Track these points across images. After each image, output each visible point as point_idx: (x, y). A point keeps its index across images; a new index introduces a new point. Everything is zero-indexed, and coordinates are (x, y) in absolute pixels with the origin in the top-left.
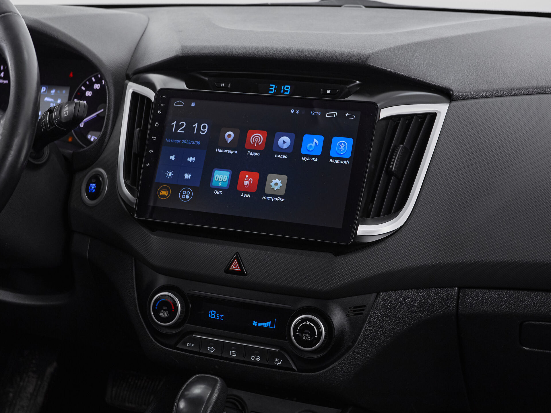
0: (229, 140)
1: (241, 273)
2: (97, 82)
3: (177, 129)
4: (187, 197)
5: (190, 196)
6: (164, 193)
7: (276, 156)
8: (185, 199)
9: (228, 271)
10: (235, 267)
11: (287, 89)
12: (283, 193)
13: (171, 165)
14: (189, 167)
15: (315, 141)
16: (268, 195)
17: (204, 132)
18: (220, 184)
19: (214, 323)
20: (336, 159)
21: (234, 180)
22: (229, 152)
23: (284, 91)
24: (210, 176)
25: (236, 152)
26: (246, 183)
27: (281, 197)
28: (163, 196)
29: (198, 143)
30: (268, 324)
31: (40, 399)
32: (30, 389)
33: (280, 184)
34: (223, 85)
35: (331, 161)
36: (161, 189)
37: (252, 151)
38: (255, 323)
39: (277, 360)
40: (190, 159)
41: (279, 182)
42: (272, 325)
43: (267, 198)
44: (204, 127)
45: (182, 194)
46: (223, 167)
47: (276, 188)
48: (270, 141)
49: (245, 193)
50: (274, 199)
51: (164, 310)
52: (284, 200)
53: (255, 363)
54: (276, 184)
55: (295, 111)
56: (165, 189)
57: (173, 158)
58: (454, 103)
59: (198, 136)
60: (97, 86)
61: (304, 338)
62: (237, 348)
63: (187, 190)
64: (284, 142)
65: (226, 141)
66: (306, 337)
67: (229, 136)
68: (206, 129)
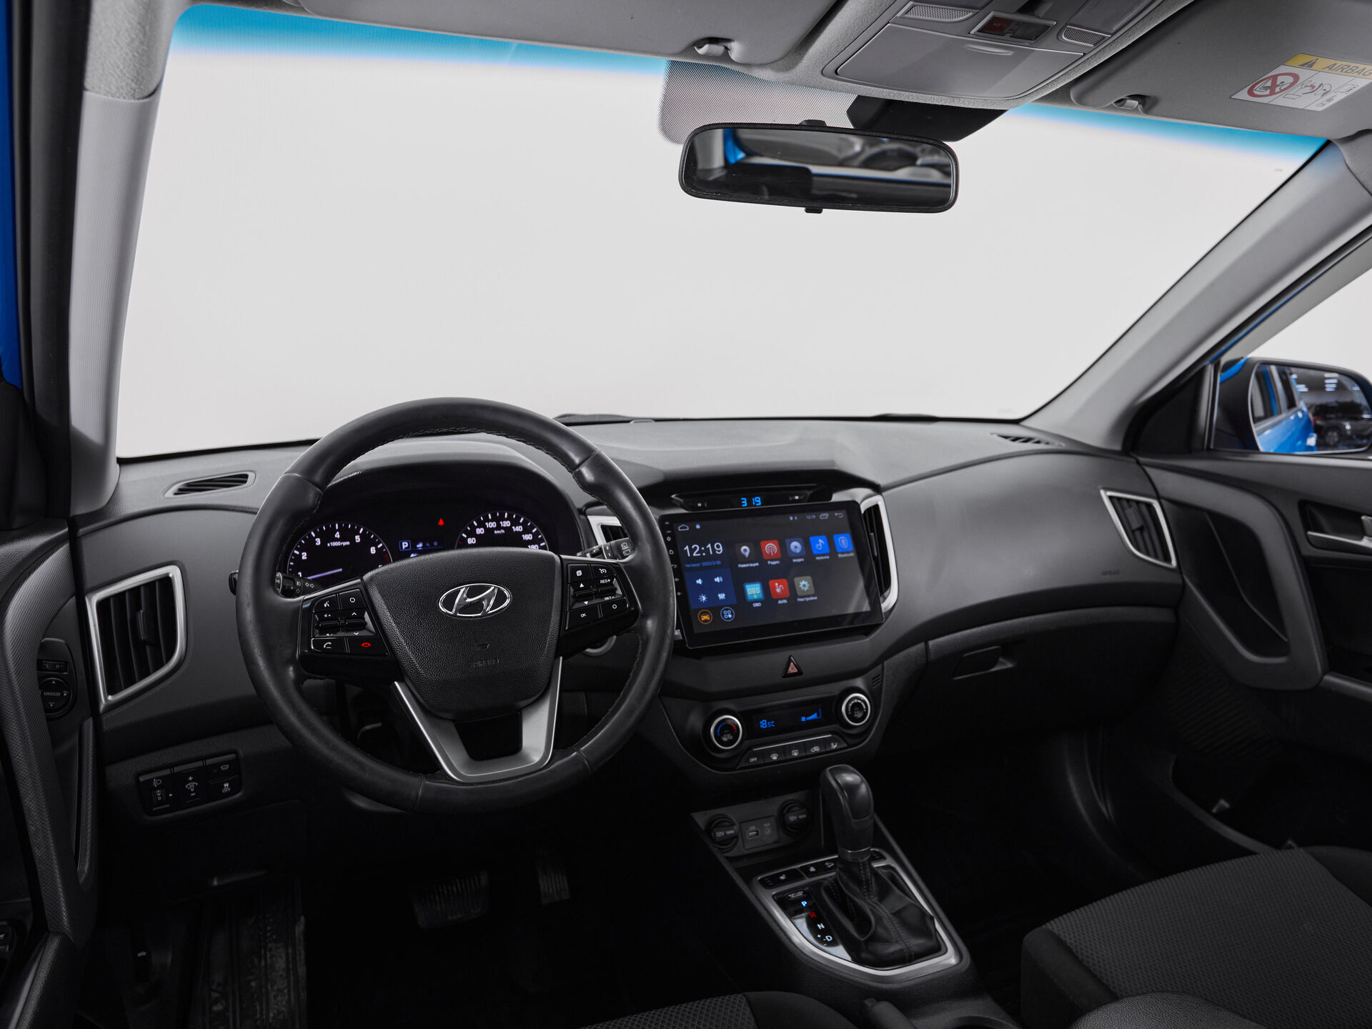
0: (747, 554)
1: (800, 673)
2: (479, 526)
3: (691, 553)
4: (730, 616)
5: (732, 614)
6: (705, 617)
7: (794, 561)
8: (729, 618)
9: (787, 675)
10: (792, 669)
11: (758, 501)
12: (813, 592)
13: (701, 590)
14: (720, 587)
15: (821, 541)
16: (802, 597)
17: (719, 551)
18: (755, 597)
19: (768, 732)
20: (843, 553)
21: (766, 589)
22: (751, 565)
23: (756, 503)
24: (743, 592)
25: (757, 564)
26: (778, 590)
27: (813, 596)
28: (706, 621)
29: (719, 563)
30: (814, 716)
33: (807, 585)
34: (700, 505)
35: (840, 556)
36: (701, 614)
37: (772, 560)
38: (803, 719)
39: (832, 744)
40: (717, 580)
41: (806, 583)
42: (818, 715)
43: (802, 600)
44: (718, 546)
45: (723, 615)
46: (752, 581)
47: (806, 589)
48: (783, 547)
49: (781, 599)
50: (808, 599)
51: (726, 734)
52: (816, 598)
53: (817, 754)
54: (804, 585)
55: (794, 518)
56: (705, 613)
57: (699, 582)
58: (885, 494)
59: (715, 557)
60: (480, 531)
61: (856, 715)
62: (796, 746)
63: (727, 610)
64: (796, 547)
65: (744, 556)
67: (745, 550)
68: (721, 548)
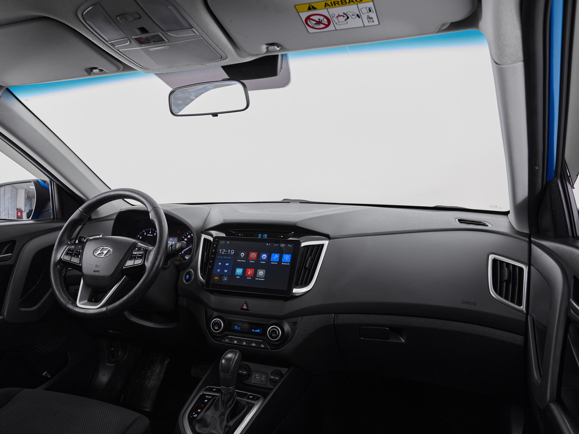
0: (242, 256)
1: (247, 310)
2: (189, 235)
3: (221, 252)
4: (226, 279)
5: (227, 279)
6: (216, 278)
7: (261, 262)
8: (225, 280)
9: (242, 309)
10: (245, 307)
11: (265, 236)
12: (264, 277)
13: (219, 267)
14: (226, 267)
15: (276, 256)
16: (258, 278)
17: (232, 253)
18: (239, 274)
19: (236, 331)
20: (284, 263)
21: (244, 272)
22: (242, 261)
23: (264, 237)
24: (235, 271)
25: (245, 261)
26: (249, 273)
27: (263, 278)
28: (216, 279)
29: (230, 258)
30: (258, 331)
31: (162, 375)
32: (158, 371)
33: (262, 273)
34: (240, 235)
35: (282, 263)
36: (215, 276)
37: (252, 260)
38: (253, 330)
39: (262, 345)
40: (227, 264)
41: (262, 272)
42: (260, 331)
43: (257, 279)
44: (232, 251)
45: (223, 278)
46: (240, 267)
47: (261, 275)
48: (259, 256)
49: (249, 277)
50: (260, 279)
51: (216, 326)
52: (264, 280)
53: (253, 347)
54: (261, 273)
55: (268, 244)
56: (217, 276)
57: (220, 264)
58: (331, 240)
59: (230, 255)
60: (189, 236)
61: (273, 335)
62: (246, 341)
63: (225, 277)
64: (264, 257)
65: (241, 257)
66: (274, 335)
67: (242, 255)
68: (233, 252)
